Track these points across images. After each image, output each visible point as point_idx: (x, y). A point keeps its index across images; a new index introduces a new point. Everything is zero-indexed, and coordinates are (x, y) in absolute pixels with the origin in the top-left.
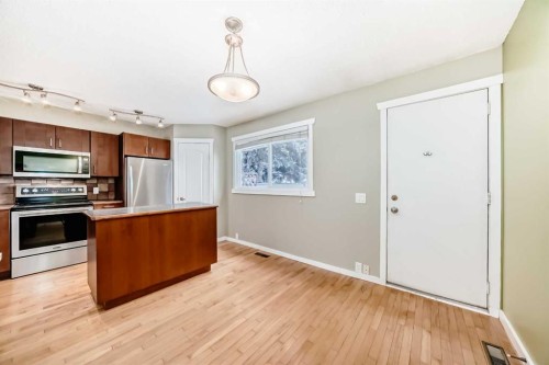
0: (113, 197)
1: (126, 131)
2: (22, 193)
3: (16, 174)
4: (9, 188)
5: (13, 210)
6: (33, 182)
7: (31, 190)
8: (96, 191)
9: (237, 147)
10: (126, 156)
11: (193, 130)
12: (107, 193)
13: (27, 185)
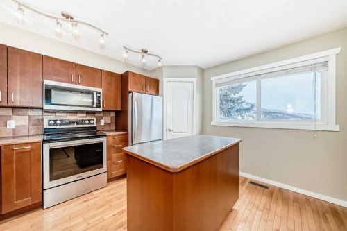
0: (114, 128)
1: (130, 70)
2: (49, 125)
3: (46, 107)
4: (38, 119)
5: (44, 141)
6: (57, 114)
7: (55, 121)
8: (102, 122)
9: (217, 85)
10: (130, 92)
11: (179, 70)
12: (109, 124)
13: (52, 117)
